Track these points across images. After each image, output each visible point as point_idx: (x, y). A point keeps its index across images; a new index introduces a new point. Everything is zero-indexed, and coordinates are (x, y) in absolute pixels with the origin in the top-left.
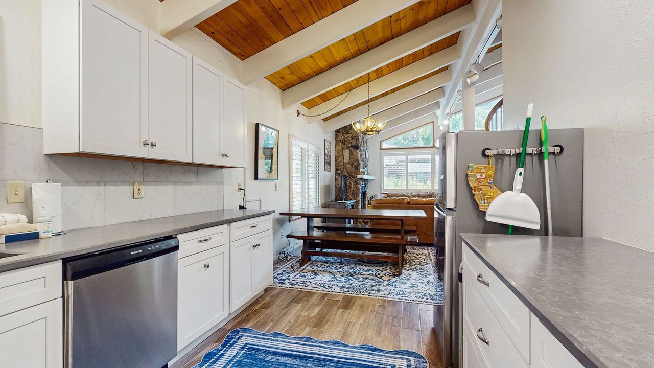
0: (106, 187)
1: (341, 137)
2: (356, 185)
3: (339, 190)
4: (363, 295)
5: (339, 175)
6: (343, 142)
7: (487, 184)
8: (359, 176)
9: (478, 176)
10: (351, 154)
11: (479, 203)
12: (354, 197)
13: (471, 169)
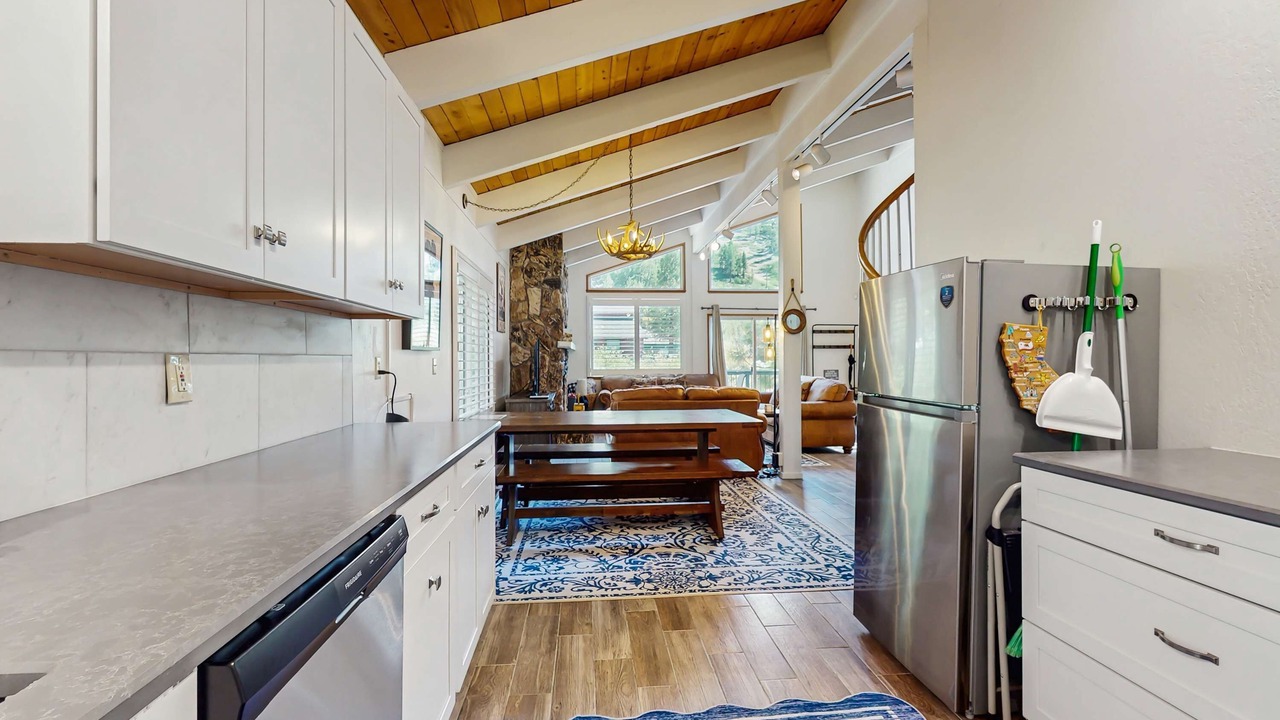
0: (92, 369)
1: (523, 262)
2: (555, 361)
3: (518, 372)
4: (691, 591)
5: (519, 340)
6: (529, 272)
7: (1036, 360)
8: (561, 344)
9: (1021, 345)
10: (545, 297)
11: (1021, 395)
12: (552, 386)
13: (1009, 333)
